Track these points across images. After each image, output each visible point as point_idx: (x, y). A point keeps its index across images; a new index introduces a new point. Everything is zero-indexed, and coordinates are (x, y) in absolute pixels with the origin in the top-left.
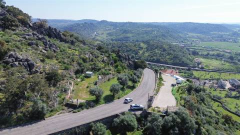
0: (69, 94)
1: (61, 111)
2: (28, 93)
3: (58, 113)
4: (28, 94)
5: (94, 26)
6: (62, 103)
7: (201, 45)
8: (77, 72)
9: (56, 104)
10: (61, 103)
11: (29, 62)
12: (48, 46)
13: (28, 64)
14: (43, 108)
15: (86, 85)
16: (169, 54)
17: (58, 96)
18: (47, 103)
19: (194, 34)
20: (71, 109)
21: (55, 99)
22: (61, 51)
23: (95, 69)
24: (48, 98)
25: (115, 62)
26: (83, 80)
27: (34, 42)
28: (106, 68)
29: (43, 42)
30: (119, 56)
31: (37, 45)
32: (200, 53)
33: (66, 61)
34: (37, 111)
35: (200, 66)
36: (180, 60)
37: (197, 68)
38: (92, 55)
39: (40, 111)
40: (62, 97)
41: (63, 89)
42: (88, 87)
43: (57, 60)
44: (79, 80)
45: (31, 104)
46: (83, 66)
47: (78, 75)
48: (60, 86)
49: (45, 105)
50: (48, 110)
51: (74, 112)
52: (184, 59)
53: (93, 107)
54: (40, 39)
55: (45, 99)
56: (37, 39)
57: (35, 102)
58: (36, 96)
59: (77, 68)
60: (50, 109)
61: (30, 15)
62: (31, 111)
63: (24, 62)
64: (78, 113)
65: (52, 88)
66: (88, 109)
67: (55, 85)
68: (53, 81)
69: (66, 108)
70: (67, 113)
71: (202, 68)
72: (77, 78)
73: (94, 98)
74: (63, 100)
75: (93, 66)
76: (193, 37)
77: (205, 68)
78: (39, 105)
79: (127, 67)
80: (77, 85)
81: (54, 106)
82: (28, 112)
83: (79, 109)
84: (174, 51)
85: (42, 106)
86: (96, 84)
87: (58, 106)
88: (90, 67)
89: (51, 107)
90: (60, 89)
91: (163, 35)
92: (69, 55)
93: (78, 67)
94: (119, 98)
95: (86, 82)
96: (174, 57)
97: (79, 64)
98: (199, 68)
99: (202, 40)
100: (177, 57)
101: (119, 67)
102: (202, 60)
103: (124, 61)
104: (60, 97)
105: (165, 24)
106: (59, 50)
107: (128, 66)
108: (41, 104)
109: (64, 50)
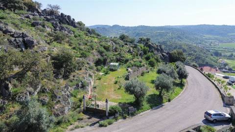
0: (90, 93)
1: (76, 123)
2: (15, 86)
3: (70, 127)
4: (15, 89)
5: (106, 30)
6: (79, 107)
7: (220, 46)
8: (98, 63)
9: (66, 108)
10: (76, 107)
11: (26, 39)
12: (58, 29)
13: (24, 41)
14: (39, 117)
15: (114, 80)
16: (190, 55)
17: (72, 95)
18: (50, 107)
19: (211, 36)
20: (94, 120)
21: (65, 100)
22: (75, 36)
23: (121, 61)
24: (54, 97)
25: (145, 53)
26: (106, 74)
27: (40, 22)
28: (135, 60)
29: (53, 23)
30: (150, 46)
31: (43, 26)
32: (223, 54)
33: (82, 47)
34: (25, 123)
35: (227, 67)
36: (203, 61)
37: (224, 70)
38: (116, 43)
39: (33, 124)
40: (79, 96)
41: (80, 84)
42: (116, 83)
43: (70, 45)
44: (101, 73)
45: (17, 107)
46: (106, 55)
47: (99, 67)
48: (75, 78)
49: (44, 111)
50: (51, 121)
51: (101, 126)
52: (208, 60)
53: (133, 115)
54: (48, 20)
55: (47, 99)
56: (44, 20)
57: (24, 105)
58: (30, 93)
59: (97, 57)
60: (55, 119)
61: (39, 3)
62: (16, 123)
63: (17, 37)
64: (109, 126)
65: (62, 81)
66: (125, 118)
67: (66, 77)
68: (63, 70)
69: (85, 117)
70: (88, 128)
71: (230, 69)
72: (98, 70)
73: (131, 98)
74: (81, 101)
75: (118, 57)
76: (210, 39)
77: (233, 69)
78: (31, 110)
79: (161, 60)
80: (100, 79)
81: (63, 112)
82: (7, 124)
83: (111, 119)
84: (195, 51)
85: (37, 113)
86: (127, 78)
87: (71, 113)
88: (115, 57)
89: (57, 115)
90: (75, 82)
91: (179, 37)
92: (86, 42)
93: (99, 57)
94: (169, 101)
95: (112, 77)
96: (196, 58)
97: (101, 53)
98: (226, 69)
99: (221, 42)
100: (199, 58)
101: (152, 59)
102: (226, 61)
103: (156, 52)
104: (75, 97)
105: (178, 27)
106: (73, 35)
107: (161, 58)
108: (36, 109)
109: (79, 36)
